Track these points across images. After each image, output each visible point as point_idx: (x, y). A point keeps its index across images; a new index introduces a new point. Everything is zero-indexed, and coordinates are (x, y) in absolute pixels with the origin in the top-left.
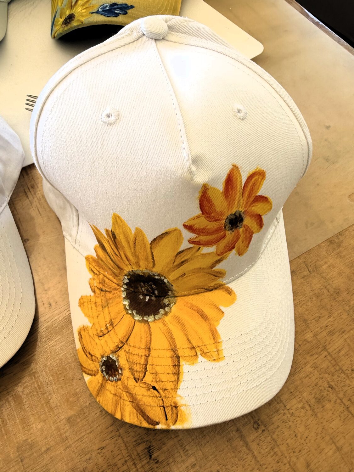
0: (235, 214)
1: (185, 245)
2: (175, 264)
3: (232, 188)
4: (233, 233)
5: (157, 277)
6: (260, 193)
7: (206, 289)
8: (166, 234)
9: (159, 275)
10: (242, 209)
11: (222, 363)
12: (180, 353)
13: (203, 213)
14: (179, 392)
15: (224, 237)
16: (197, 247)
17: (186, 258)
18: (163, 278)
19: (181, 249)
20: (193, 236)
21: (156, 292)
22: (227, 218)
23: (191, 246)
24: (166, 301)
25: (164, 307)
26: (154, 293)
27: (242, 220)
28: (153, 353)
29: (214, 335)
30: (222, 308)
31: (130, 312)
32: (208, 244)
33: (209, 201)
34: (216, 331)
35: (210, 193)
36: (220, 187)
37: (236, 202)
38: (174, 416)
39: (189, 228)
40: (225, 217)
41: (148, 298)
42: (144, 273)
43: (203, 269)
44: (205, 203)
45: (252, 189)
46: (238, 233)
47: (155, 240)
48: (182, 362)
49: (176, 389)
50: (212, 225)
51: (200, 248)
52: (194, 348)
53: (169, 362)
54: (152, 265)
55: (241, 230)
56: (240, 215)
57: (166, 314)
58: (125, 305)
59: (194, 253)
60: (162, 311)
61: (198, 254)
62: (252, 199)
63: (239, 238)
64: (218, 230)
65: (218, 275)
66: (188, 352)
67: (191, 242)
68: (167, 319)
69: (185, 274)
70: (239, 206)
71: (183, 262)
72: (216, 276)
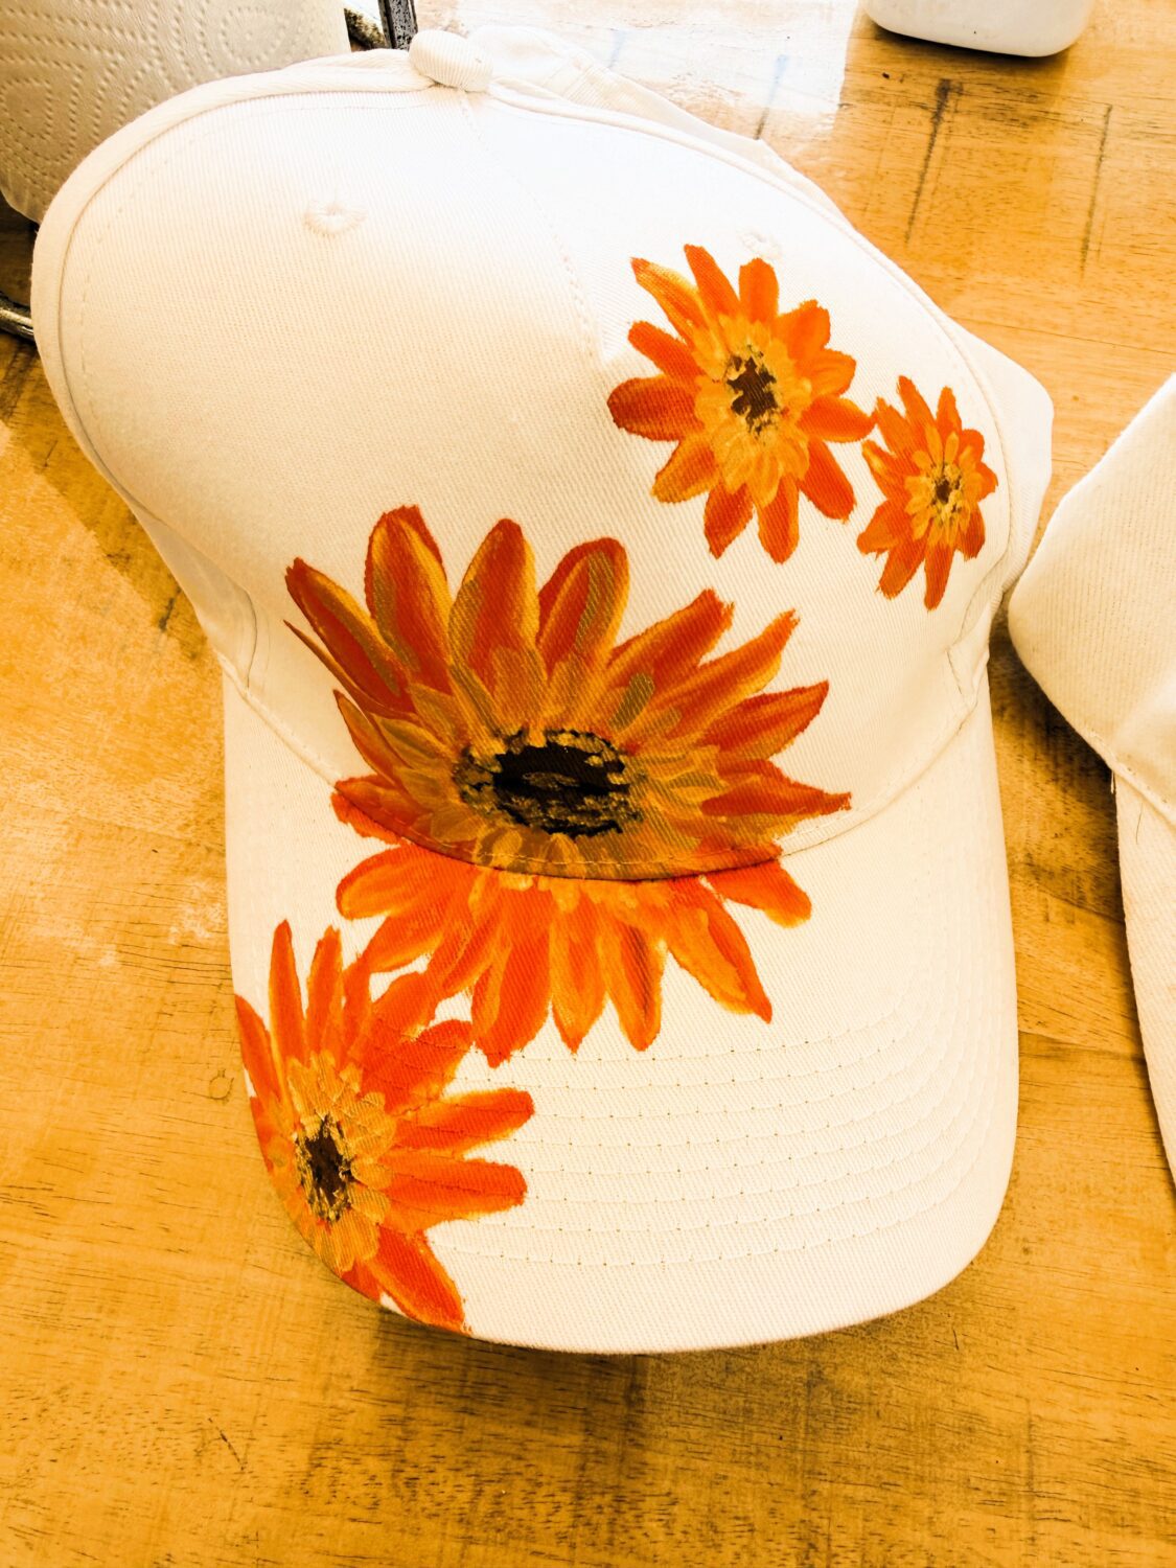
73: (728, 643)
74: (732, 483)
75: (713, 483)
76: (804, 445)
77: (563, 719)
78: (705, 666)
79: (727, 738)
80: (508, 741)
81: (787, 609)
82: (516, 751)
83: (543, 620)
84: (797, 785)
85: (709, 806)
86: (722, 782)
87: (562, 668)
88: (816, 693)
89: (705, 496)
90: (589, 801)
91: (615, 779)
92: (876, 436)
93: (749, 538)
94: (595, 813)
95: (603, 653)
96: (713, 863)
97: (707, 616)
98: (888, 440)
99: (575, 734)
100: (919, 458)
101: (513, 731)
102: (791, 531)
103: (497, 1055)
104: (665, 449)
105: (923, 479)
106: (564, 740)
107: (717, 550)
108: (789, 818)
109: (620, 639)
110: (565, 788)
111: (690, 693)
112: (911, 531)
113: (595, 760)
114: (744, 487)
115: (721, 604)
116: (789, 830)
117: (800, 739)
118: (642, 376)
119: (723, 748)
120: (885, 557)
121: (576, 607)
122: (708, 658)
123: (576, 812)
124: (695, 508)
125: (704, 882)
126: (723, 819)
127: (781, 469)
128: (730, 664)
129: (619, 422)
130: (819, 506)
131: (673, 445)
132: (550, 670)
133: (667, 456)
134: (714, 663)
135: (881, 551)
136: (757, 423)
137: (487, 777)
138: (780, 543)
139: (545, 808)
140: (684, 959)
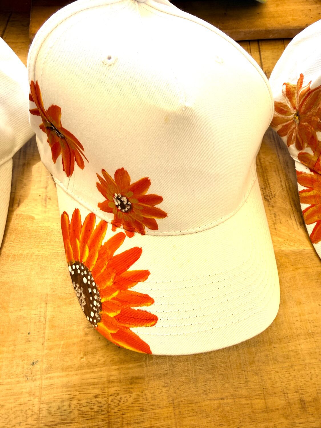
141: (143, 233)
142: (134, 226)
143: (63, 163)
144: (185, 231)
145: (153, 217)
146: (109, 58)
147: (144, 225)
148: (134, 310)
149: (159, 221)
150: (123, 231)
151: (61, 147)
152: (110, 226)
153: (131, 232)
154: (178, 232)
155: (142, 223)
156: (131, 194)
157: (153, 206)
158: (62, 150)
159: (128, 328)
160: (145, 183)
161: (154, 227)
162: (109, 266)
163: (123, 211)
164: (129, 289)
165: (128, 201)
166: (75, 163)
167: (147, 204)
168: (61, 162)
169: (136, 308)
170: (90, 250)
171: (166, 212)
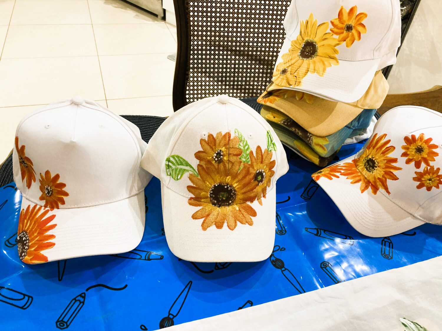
0: (350, 25)
1: (328, 31)
2: (322, 38)
3: (352, 13)
4: (347, 33)
5: (314, 43)
6: (362, 22)
7: (329, 56)
8: (324, 23)
9: (315, 42)
10: (353, 25)
11: (322, 77)
12: (309, 70)
13: (338, 18)
14: (303, 79)
15: (343, 33)
16: (332, 33)
17: (327, 37)
18: (316, 44)
19: (326, 32)
20: (332, 27)
21: (311, 51)
22: (346, 25)
23: (331, 32)
24: (313, 56)
25: (311, 57)
26: (310, 52)
27: (352, 29)
28: (301, 68)
29: (324, 70)
30: (332, 64)
31: (299, 56)
32: (337, 33)
33: (342, 14)
34: (326, 69)
35: (343, 11)
36: (348, 11)
37: (352, 20)
38: (298, 84)
39: (332, 23)
40: (346, 24)
41: (307, 54)
42: (311, 41)
43: (331, 45)
44: (340, 14)
45: (360, 19)
46: (349, 34)
47: (320, 25)
48: (309, 72)
49: (302, 78)
50: (340, 25)
51: (333, 34)
52: (315, 70)
53: (305, 71)
54: (314, 37)
55: (350, 34)
56: (352, 27)
57: (311, 59)
58: (298, 55)
59: (330, 37)
60: (310, 58)
61: (331, 37)
62: (359, 23)
63: (349, 37)
64: (341, 28)
65: (336, 52)
66: (312, 70)
67: (331, 30)
68: (311, 60)
69: (324, 45)
70: (352, 23)
71: (325, 39)
72: (335, 52)
73: (394, 164)
74: (408, 153)
75: (407, 151)
76: (419, 159)
77: (377, 159)
78: (391, 165)
79: (386, 173)
80: (372, 157)
81: (402, 168)
82: (372, 159)
83: (385, 149)
84: (387, 185)
85: (379, 178)
86: (381, 177)
87: (382, 155)
88: (397, 178)
89: (405, 151)
90: (371, 168)
91: (375, 168)
92: (429, 168)
93: (405, 159)
94: (370, 169)
95: (386, 156)
96: (373, 184)
97: (395, 160)
98: (430, 169)
99: (377, 161)
100: (431, 175)
101: (373, 157)
102: (410, 163)
103: (341, 174)
104: (406, 144)
105: (429, 176)
106: (375, 161)
107: (401, 156)
108: (383, 187)
109: (388, 156)
110: (371, 165)
111: (388, 166)
112: (422, 178)
113: (375, 165)
114: (409, 154)
115: (397, 161)
116: (382, 188)
117: (391, 180)
118: (409, 137)
119: (385, 174)
120: (416, 176)
121: (387, 151)
122: (392, 164)
123: (369, 168)
124: (404, 151)
125: (370, 184)
126: (378, 180)
127: (415, 158)
128: (393, 166)
129: (404, 139)
130: (415, 164)
131: (406, 145)
132: (381, 154)
133: (405, 145)
134: (392, 165)
135: (416, 175)
136: (417, 152)
137: (367, 159)
138: (408, 162)
139: (368, 165)
140: (362, 184)
141: (58, 208)
142: (54, 205)
143: (27, 182)
144: (79, 206)
145: (62, 196)
146: (48, 126)
147: (58, 202)
148: (45, 243)
149: (65, 198)
150: (49, 209)
151: (26, 173)
152: (43, 208)
153: (52, 208)
154: (76, 206)
155: (57, 201)
156: (51, 184)
157: (61, 189)
158: (26, 174)
159: (39, 252)
160: (57, 177)
161: (63, 203)
162: (38, 226)
163: (49, 195)
164: (45, 234)
165: (51, 189)
166: (32, 180)
167: (58, 188)
168: (26, 181)
169: (46, 242)
170: (30, 222)
171: (68, 193)
